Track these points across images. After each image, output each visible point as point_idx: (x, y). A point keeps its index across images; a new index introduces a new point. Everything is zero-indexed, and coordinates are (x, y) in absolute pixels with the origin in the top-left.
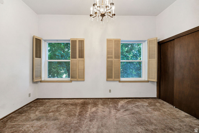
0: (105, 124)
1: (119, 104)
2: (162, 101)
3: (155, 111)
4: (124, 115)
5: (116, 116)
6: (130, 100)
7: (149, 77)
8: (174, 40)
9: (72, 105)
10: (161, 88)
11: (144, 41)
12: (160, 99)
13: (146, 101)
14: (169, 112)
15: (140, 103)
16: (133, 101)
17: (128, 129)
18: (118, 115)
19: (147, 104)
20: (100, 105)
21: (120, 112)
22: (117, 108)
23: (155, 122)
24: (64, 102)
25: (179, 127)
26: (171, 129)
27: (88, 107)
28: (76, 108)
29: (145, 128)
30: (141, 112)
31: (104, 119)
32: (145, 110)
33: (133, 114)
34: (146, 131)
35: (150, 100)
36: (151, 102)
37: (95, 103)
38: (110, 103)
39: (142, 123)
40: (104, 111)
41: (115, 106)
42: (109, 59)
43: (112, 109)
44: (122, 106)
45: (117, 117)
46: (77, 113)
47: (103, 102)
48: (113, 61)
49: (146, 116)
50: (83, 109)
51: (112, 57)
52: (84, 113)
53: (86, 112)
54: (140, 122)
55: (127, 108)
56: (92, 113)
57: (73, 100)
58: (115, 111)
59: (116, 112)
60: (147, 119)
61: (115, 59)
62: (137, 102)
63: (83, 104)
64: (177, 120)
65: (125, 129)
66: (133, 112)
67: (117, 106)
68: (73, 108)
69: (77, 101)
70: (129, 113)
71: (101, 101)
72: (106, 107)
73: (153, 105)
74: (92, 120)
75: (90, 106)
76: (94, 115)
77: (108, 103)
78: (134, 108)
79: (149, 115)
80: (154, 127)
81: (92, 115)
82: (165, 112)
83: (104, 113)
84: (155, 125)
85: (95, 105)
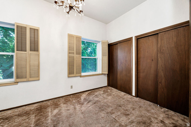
0: (73, 123)
1: (82, 98)
2: (111, 88)
3: (109, 96)
4: (88, 106)
5: (81, 110)
6: (90, 92)
7: (102, 71)
8: (117, 44)
9: (19, 115)
10: (110, 78)
11: (99, 42)
12: (109, 86)
13: (101, 90)
14: (116, 95)
15: (98, 93)
16: (92, 92)
17: (94, 119)
18: (83, 108)
19: (102, 92)
20: (62, 104)
21: (84, 105)
22: (81, 102)
23: (110, 105)
24: (3, 116)
25: (123, 103)
26: (120, 106)
27: (47, 110)
28: (28, 118)
29: (106, 112)
30: (100, 100)
31: (71, 117)
32: (102, 97)
33: (95, 103)
34: (107, 114)
35: (103, 89)
36: (105, 90)
37: (55, 104)
38: (73, 99)
39: (103, 109)
40: (68, 110)
41: (79, 101)
42: (70, 55)
43: (76, 105)
44: (85, 99)
45: (83, 111)
46: (31, 124)
47: (65, 100)
48: (75, 57)
49: (104, 102)
50: (41, 115)
51: (73, 53)
52: (43, 120)
53: (46, 118)
54: (102, 109)
55: (89, 100)
56: (55, 116)
57: (20, 109)
58: (79, 105)
59: (81, 106)
60: (105, 104)
61: (77, 55)
62: (96, 92)
63: (38, 110)
64: (121, 99)
65: (92, 120)
66: (94, 102)
67: (80, 100)
68: (22, 120)
69: (27, 108)
70: (91, 104)
71: (62, 100)
72: (69, 105)
73: (106, 92)
74: (57, 124)
75: (49, 110)
76: (58, 118)
77: (71, 99)
78: (95, 98)
79: (105, 100)
80: (111, 109)
81: (55, 118)
82: (114, 95)
83: (69, 111)
84: (111, 107)
85: (56, 105)
